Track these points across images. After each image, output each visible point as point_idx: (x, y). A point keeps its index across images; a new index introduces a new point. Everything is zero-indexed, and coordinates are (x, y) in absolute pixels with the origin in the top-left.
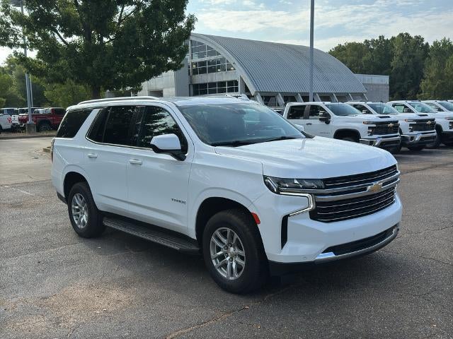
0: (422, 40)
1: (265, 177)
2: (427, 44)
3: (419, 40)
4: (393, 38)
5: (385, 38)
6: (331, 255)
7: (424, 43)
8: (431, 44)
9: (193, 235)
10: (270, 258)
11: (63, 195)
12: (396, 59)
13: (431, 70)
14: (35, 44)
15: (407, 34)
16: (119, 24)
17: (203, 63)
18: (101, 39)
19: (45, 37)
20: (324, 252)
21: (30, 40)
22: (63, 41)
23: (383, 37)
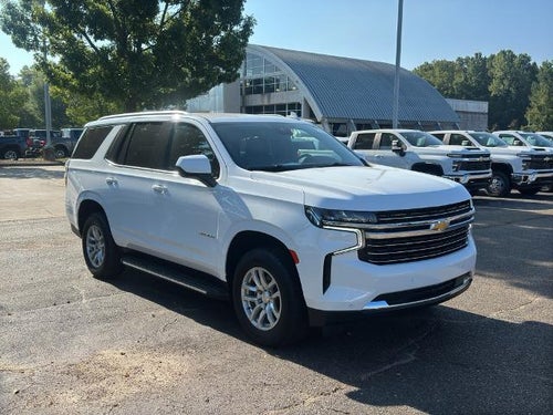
0: (529, 59)
1: (307, 208)
2: (535, 64)
3: (525, 59)
4: (493, 57)
5: (483, 56)
6: (384, 305)
7: (531, 63)
8: (539, 65)
9: (223, 277)
10: (309, 305)
11: (77, 227)
12: (495, 82)
13: (539, 97)
14: (58, 49)
15: (510, 51)
16: (161, 27)
17: (258, 81)
18: (139, 46)
19: (71, 40)
20: (374, 300)
21: (52, 42)
22: (93, 46)
23: (481, 54)
